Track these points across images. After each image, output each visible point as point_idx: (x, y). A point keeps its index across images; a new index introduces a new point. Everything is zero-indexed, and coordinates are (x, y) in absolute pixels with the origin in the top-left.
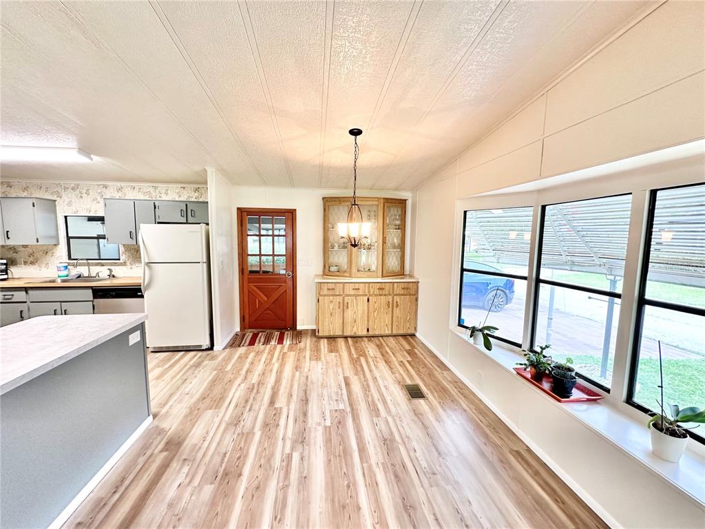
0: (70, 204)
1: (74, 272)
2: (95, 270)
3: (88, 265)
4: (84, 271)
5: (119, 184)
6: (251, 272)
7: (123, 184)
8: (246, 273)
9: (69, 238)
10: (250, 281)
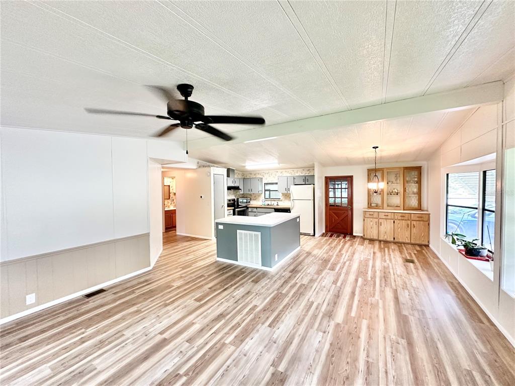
0: (266, 179)
1: (267, 203)
2: (273, 202)
3: (271, 201)
4: (269, 203)
5: (281, 171)
6: (330, 205)
7: (283, 170)
8: (328, 205)
9: (265, 191)
10: (330, 209)
